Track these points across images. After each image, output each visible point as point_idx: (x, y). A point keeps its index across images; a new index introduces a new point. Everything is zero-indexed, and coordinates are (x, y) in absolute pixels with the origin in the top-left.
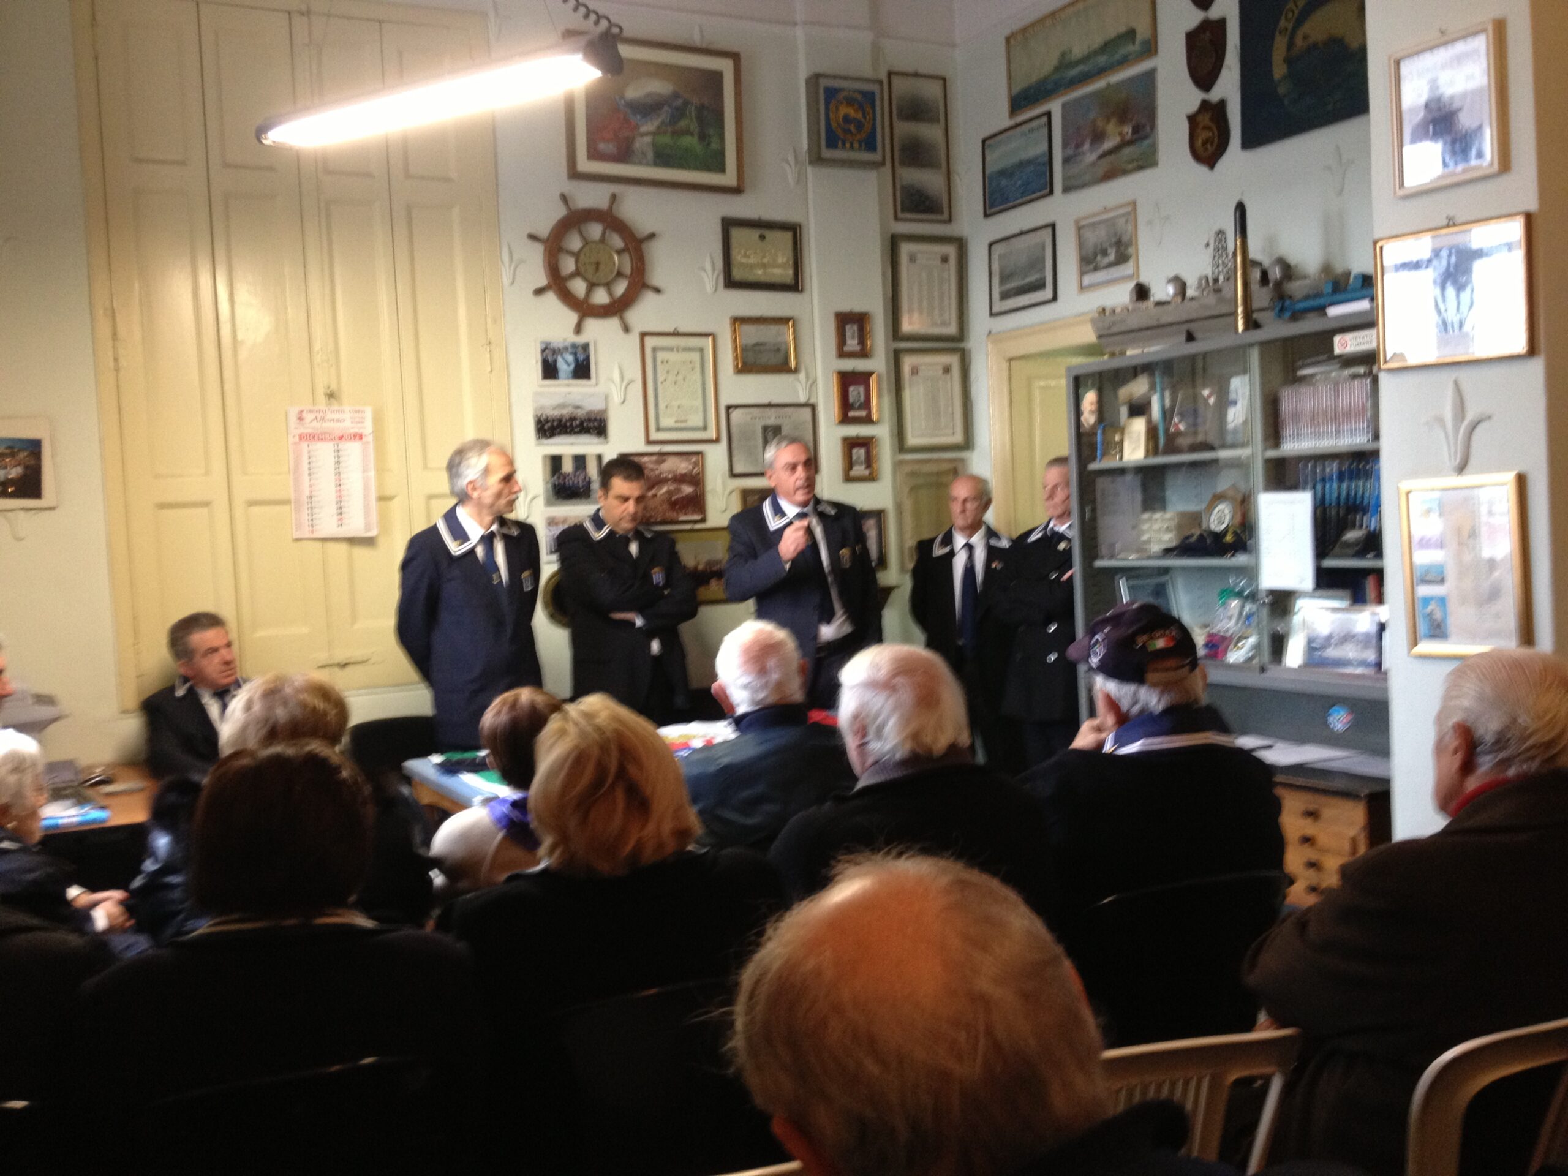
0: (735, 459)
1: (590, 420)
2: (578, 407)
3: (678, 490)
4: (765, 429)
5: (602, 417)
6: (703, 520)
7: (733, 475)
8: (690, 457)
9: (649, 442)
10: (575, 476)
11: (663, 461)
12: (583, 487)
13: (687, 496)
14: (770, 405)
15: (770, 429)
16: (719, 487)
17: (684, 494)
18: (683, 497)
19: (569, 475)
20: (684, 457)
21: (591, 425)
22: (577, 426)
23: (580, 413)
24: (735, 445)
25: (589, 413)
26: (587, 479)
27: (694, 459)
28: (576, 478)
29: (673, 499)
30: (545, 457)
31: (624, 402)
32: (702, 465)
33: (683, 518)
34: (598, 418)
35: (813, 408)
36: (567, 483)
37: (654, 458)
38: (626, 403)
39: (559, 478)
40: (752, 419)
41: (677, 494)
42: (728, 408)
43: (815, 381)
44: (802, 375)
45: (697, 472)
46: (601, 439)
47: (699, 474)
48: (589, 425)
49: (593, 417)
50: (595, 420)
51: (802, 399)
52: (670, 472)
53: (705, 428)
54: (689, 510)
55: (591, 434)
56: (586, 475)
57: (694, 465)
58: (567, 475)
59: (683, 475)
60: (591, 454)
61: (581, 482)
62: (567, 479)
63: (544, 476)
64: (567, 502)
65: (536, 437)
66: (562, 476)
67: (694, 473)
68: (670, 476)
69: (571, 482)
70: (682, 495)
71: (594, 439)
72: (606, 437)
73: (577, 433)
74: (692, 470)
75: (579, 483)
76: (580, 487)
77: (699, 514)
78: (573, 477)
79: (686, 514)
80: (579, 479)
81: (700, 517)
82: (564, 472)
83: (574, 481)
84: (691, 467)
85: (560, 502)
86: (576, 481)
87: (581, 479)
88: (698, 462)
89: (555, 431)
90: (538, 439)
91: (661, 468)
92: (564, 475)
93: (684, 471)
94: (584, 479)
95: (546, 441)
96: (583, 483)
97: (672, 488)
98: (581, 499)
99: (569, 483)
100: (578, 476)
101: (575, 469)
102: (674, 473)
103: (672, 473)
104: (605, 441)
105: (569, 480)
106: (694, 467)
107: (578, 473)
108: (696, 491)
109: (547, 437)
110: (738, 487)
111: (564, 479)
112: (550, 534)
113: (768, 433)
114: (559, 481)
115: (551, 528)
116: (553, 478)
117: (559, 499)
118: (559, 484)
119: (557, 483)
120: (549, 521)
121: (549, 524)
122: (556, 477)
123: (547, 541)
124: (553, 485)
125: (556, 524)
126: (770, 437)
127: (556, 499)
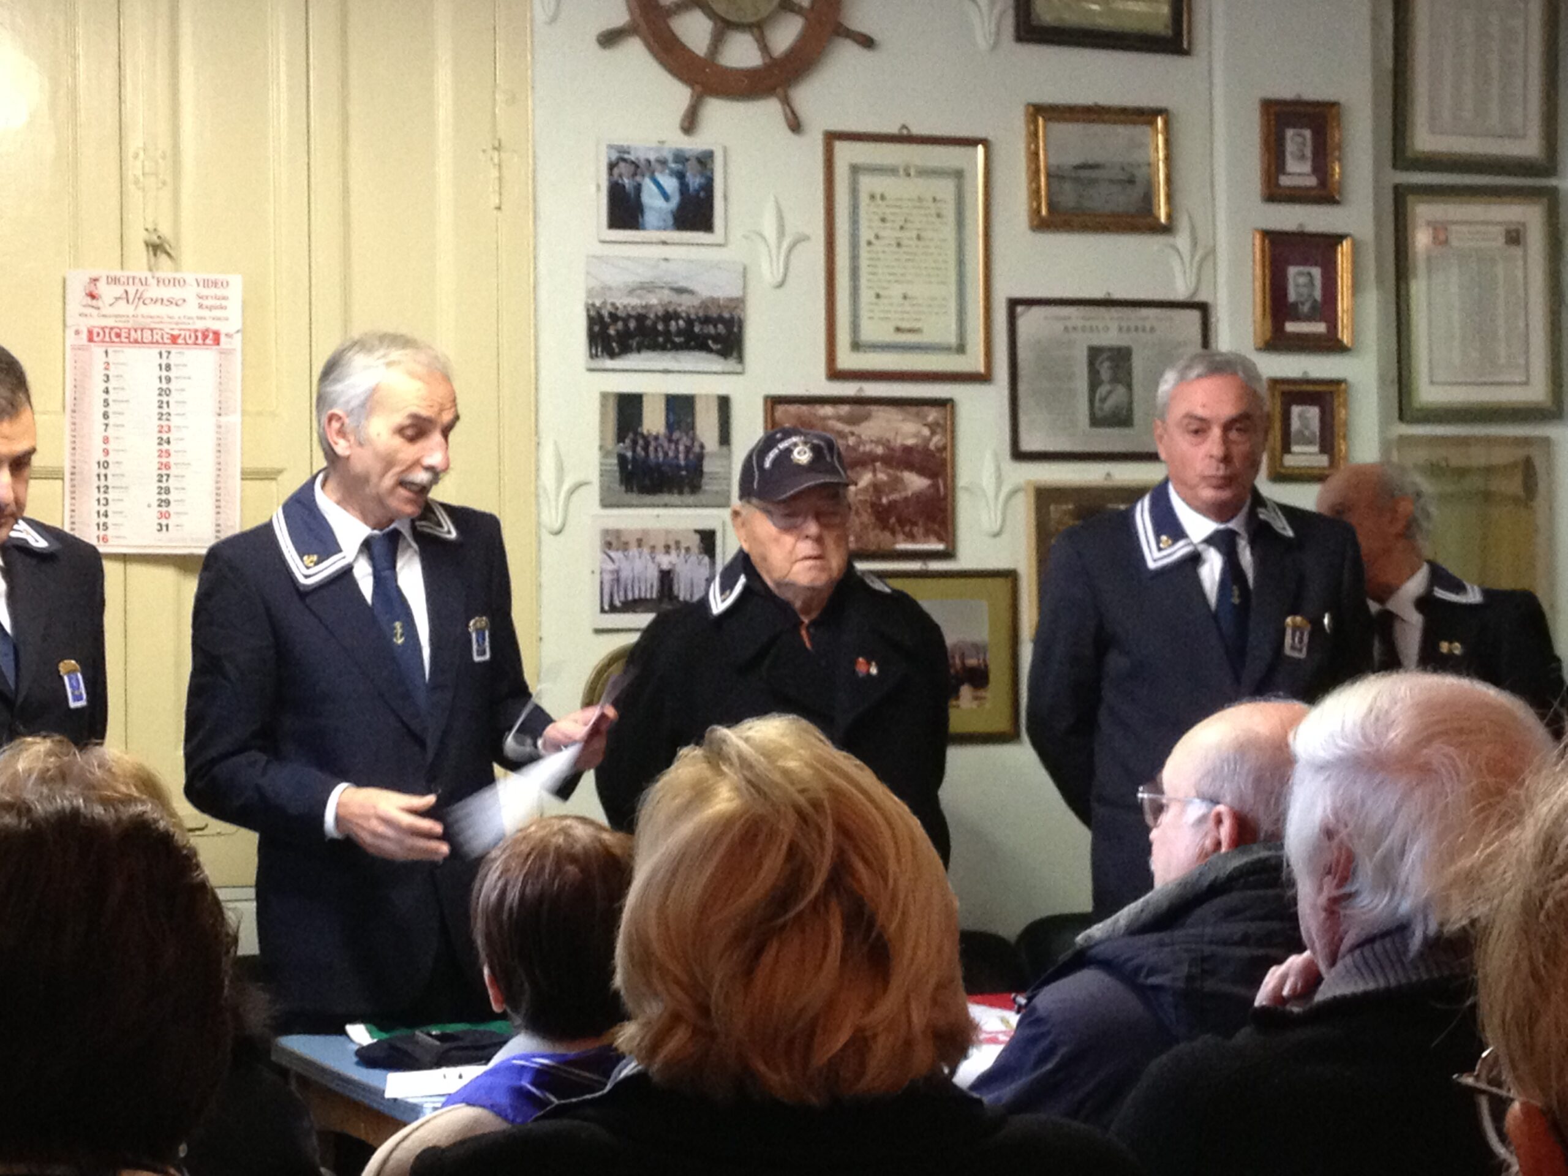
0: (1023, 420)
1: (706, 320)
2: (680, 291)
3: (896, 483)
4: (1094, 353)
5: (736, 314)
6: (948, 555)
7: (1019, 455)
8: (926, 408)
9: (835, 374)
10: (670, 441)
11: (867, 417)
12: (686, 467)
13: (918, 496)
14: (1108, 303)
15: (1105, 355)
16: (987, 480)
17: (909, 493)
18: (906, 499)
19: (656, 438)
20: (914, 409)
21: (711, 329)
22: (679, 333)
23: (685, 304)
24: (1022, 387)
25: (705, 305)
26: (697, 449)
27: (933, 415)
28: (673, 446)
29: (884, 500)
30: (604, 396)
31: (781, 285)
32: (953, 432)
33: (903, 546)
34: (726, 315)
35: (1204, 309)
36: (652, 455)
37: (844, 409)
38: (788, 284)
39: (635, 443)
40: (1066, 329)
41: (894, 490)
42: (1013, 304)
43: (1212, 252)
44: (1182, 240)
45: (940, 445)
46: (731, 364)
47: (945, 448)
48: (705, 331)
49: (714, 313)
50: (721, 319)
51: (1181, 291)
52: (878, 442)
53: (961, 349)
54: (918, 531)
55: (710, 350)
56: (693, 439)
57: (933, 427)
58: (651, 439)
59: (908, 450)
60: (707, 396)
61: (681, 456)
62: (651, 449)
63: (602, 439)
64: (648, 499)
65: (588, 354)
66: (641, 442)
67: (932, 446)
68: (880, 450)
69: (661, 455)
70: (903, 494)
71: (714, 363)
72: (740, 359)
73: (677, 348)
74: (930, 439)
75: (677, 457)
76: (679, 467)
77: (940, 539)
78: (666, 444)
79: (911, 537)
80: (677, 450)
81: (941, 547)
82: (645, 432)
83: (666, 454)
84: (926, 432)
85: (634, 497)
86: (671, 454)
87: (681, 448)
88: (942, 422)
89: (630, 342)
90: (592, 356)
91: (856, 432)
92: (645, 438)
93: (910, 442)
94: (688, 450)
95: (609, 363)
96: (686, 457)
97: (882, 477)
98: (681, 493)
99: (657, 457)
100: (677, 443)
101: (670, 426)
102: (886, 444)
103: (883, 445)
104: (739, 368)
105: (656, 450)
106: (933, 433)
107: (676, 435)
108: (935, 486)
109: (612, 355)
110: (1028, 483)
111: (646, 448)
112: (610, 566)
113: (1102, 363)
114: (634, 451)
115: (613, 554)
116: (621, 444)
117: (632, 491)
118: (634, 457)
119: (629, 454)
120: (609, 539)
121: (609, 545)
122: (628, 441)
123: (602, 583)
124: (622, 459)
125: (625, 547)
126: (1105, 373)
127: (627, 491)
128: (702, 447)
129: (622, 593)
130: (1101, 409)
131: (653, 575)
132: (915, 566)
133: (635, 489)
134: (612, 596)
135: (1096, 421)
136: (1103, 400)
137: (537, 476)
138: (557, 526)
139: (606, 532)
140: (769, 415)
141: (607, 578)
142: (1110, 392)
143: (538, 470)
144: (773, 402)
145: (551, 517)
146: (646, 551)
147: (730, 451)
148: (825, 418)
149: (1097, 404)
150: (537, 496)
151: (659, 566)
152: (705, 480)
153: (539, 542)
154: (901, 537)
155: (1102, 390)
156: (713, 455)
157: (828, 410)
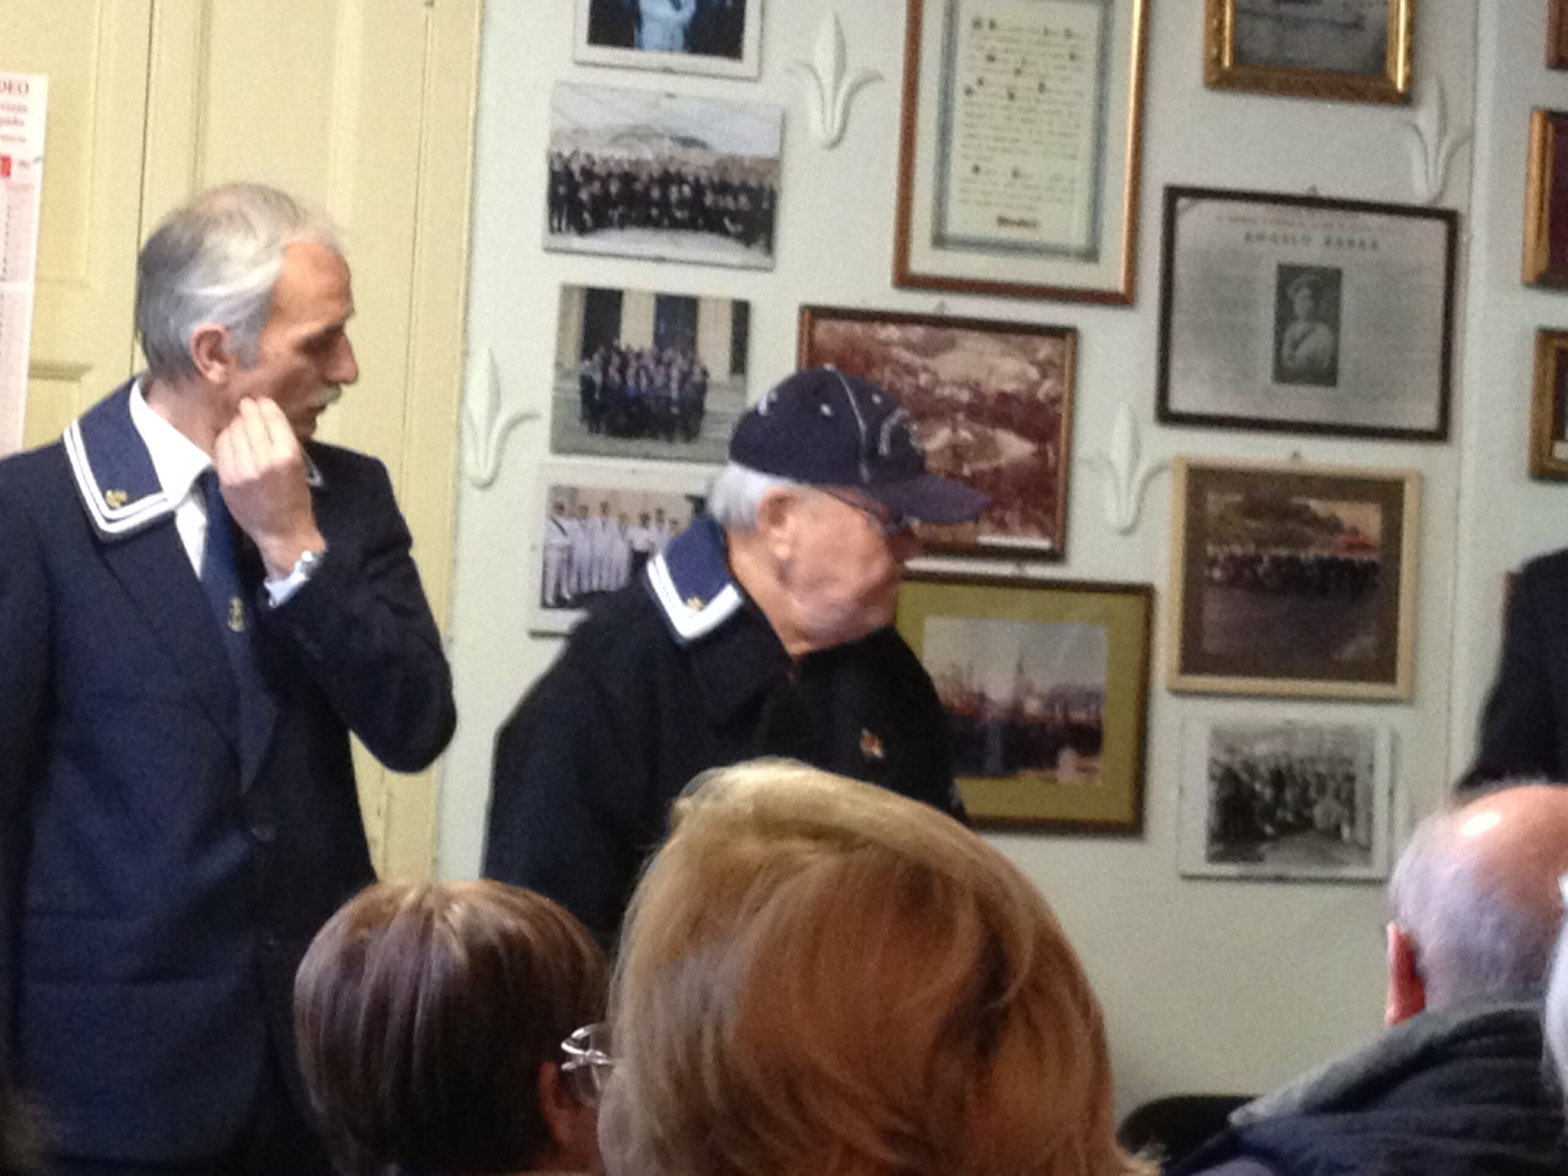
0: (1177, 364)
1: (723, 188)
2: (689, 142)
3: (986, 446)
4: (1288, 275)
5: (767, 181)
6: (1055, 556)
7: (1167, 416)
8: (1037, 341)
9: (905, 280)
10: (659, 361)
11: (949, 347)
12: (681, 403)
13: (1016, 466)
14: (1312, 202)
15: (1304, 278)
16: (1119, 452)
17: (1003, 461)
18: (997, 471)
19: (639, 356)
20: (1017, 340)
21: (729, 203)
22: (682, 203)
23: (694, 162)
24: (1179, 319)
25: (723, 165)
26: (697, 377)
27: (1045, 349)
28: (662, 370)
29: (967, 470)
30: (567, 290)
31: (836, 143)
32: (1073, 376)
33: (989, 539)
34: (753, 182)
35: (1451, 219)
36: (631, 383)
37: (917, 333)
38: (846, 144)
39: (606, 363)
40: (1248, 237)
41: (981, 456)
42: (1173, 194)
43: (1469, 137)
44: (1426, 117)
45: (1053, 394)
46: (754, 256)
47: (1059, 399)
48: (721, 203)
49: (735, 180)
50: (744, 188)
51: (1420, 193)
52: (963, 384)
53: (1091, 254)
54: (1012, 517)
55: (725, 233)
56: (692, 362)
57: (1045, 368)
58: (631, 357)
59: (1004, 397)
60: (717, 301)
61: (674, 385)
62: (631, 372)
63: (560, 352)
64: (621, 444)
65: (547, 227)
66: (616, 360)
67: (1041, 395)
68: (965, 396)
69: (644, 382)
70: (995, 463)
71: (730, 252)
72: (769, 248)
73: (677, 225)
74: (1036, 385)
75: (667, 386)
76: (669, 400)
77: (1045, 533)
78: (652, 366)
79: (1002, 526)
80: (668, 376)
81: (1044, 544)
82: (623, 347)
83: (651, 381)
84: (1033, 373)
85: (601, 441)
86: (659, 381)
87: (675, 373)
88: (1058, 361)
89: (610, 212)
90: (552, 230)
91: (932, 368)
92: (620, 353)
93: (1009, 387)
94: (685, 377)
95: (577, 242)
96: (681, 388)
97: (965, 434)
98: (670, 439)
99: (638, 385)
100: (669, 365)
101: (660, 340)
102: (975, 388)
103: (971, 389)
104: (766, 261)
105: (638, 373)
106: (1044, 375)
107: (668, 354)
108: (1041, 454)
109: (582, 230)
110: (1179, 459)
111: (622, 370)
112: (559, 540)
113: (1297, 290)
114: (605, 372)
115: (566, 524)
116: (587, 363)
117: (597, 432)
118: (604, 383)
119: (598, 378)
120: (560, 499)
121: (559, 508)
122: (597, 357)
123: (545, 565)
124: (587, 384)
125: (583, 513)
126: (1301, 302)
127: (591, 430)
128: (705, 373)
129: (574, 580)
130: (1292, 357)
131: (621, 556)
132: (1006, 569)
133: (603, 427)
134: (558, 586)
135: (1283, 374)
136: (1296, 345)
137: (462, 401)
138: (485, 474)
139: (556, 490)
140: (806, 333)
141: (554, 557)
142: (1304, 336)
143: (463, 391)
144: (813, 315)
145: (477, 463)
146: (613, 521)
147: (745, 382)
148: (887, 344)
149: (1286, 350)
150: (459, 433)
151: (631, 542)
152: (706, 423)
153: (458, 498)
154: (986, 526)
155: (1297, 329)
156: (719, 385)
157: (892, 332)
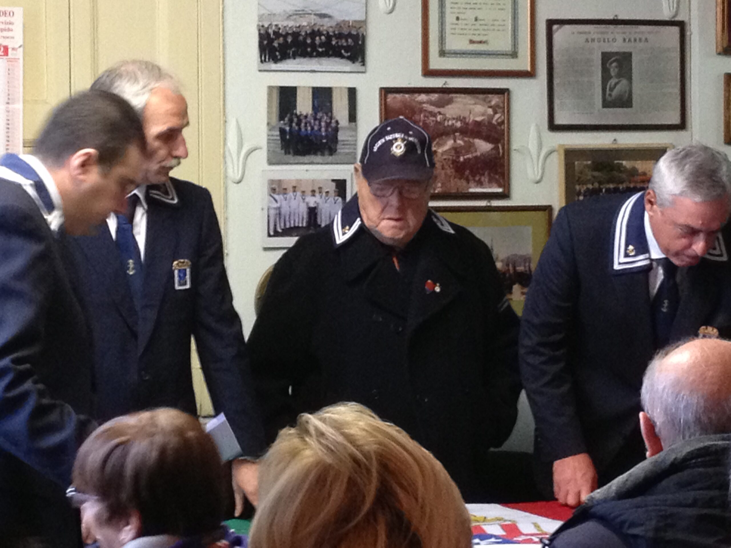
0: (557, 104)
1: (340, 36)
2: (323, 16)
3: (470, 147)
4: (606, 57)
5: (360, 32)
6: (505, 195)
7: (553, 127)
8: (490, 95)
9: (428, 73)
10: (315, 119)
11: (450, 102)
12: (326, 137)
13: (485, 156)
14: (615, 23)
15: (613, 58)
16: (532, 146)
17: (478, 154)
18: (476, 157)
19: (306, 117)
20: (481, 96)
21: (343, 43)
22: (322, 44)
23: (326, 25)
24: (556, 81)
25: (339, 25)
26: (333, 125)
27: (495, 100)
28: (317, 122)
29: (462, 159)
30: (270, 88)
31: (391, 11)
32: (508, 111)
33: (474, 189)
34: (354, 33)
35: (682, 25)
36: (303, 129)
37: (435, 97)
38: (396, 11)
39: (291, 121)
40: (587, 41)
41: (468, 152)
42: (551, 23)
45: (500, 120)
46: (357, 66)
47: (503, 122)
48: (340, 43)
49: (345, 30)
50: (349, 35)
51: (666, 14)
52: (458, 119)
53: (514, 55)
54: (485, 179)
55: (342, 57)
56: (331, 118)
57: (495, 109)
58: (302, 117)
59: (477, 124)
60: (341, 88)
61: (323, 129)
62: (303, 125)
63: (269, 118)
64: (301, 159)
65: (259, 60)
66: (295, 120)
67: (494, 122)
68: (459, 124)
69: (309, 128)
70: (474, 155)
71: (346, 66)
72: (363, 63)
73: (320, 55)
74: (493, 117)
75: (320, 130)
76: (321, 136)
77: (500, 186)
78: (312, 121)
79: (480, 184)
80: (320, 125)
81: (500, 190)
82: (298, 113)
83: (312, 129)
84: (490, 111)
85: (290, 158)
86: (316, 128)
87: (323, 124)
88: (501, 105)
89: (288, 51)
90: (262, 62)
91: (442, 113)
92: (298, 117)
93: (479, 119)
94: (328, 125)
95: (274, 66)
96: (326, 131)
97: (460, 142)
98: (323, 154)
99: (306, 130)
100: (320, 121)
101: (315, 109)
103: (461, 121)
104: (362, 69)
105: (306, 126)
106: (495, 113)
107: (319, 115)
108: (496, 148)
109: (276, 60)
110: (560, 146)
111: (299, 124)
112: (275, 205)
113: (611, 63)
114: (291, 126)
115: (276, 197)
116: (282, 122)
117: (289, 153)
118: (290, 130)
119: (288, 129)
120: (273, 186)
121: (274, 190)
122: (286, 119)
123: (268, 216)
124: (282, 131)
125: (285, 191)
126: (613, 70)
127: (286, 153)
128: (337, 122)
129: (282, 225)
130: (610, 95)
131: (303, 210)
132: (483, 203)
133: (291, 151)
134: (275, 225)
135: (606, 104)
136: (611, 90)
137: (225, 144)
138: (238, 177)
140: (383, 100)
141: (272, 212)
142: (616, 84)
143: (225, 140)
144: (386, 92)
145: (234, 173)
146: (299, 194)
147: (356, 125)
148: (421, 103)
149: (608, 92)
150: (224, 157)
151: (307, 204)
152: (339, 146)
153: (226, 188)
154: (472, 184)
156: (344, 128)
157: (423, 97)
